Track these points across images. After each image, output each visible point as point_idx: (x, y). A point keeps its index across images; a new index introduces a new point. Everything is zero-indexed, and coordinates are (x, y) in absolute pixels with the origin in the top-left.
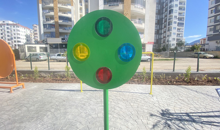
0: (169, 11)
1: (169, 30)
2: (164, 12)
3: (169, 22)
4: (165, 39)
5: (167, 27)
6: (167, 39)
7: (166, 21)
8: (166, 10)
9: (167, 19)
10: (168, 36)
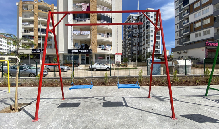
0: (146, 26)
1: (147, 43)
2: (143, 27)
3: (147, 36)
4: (144, 50)
5: (146, 40)
6: (147, 51)
7: (144, 35)
8: (144, 26)
9: (145, 33)
10: (147, 48)
